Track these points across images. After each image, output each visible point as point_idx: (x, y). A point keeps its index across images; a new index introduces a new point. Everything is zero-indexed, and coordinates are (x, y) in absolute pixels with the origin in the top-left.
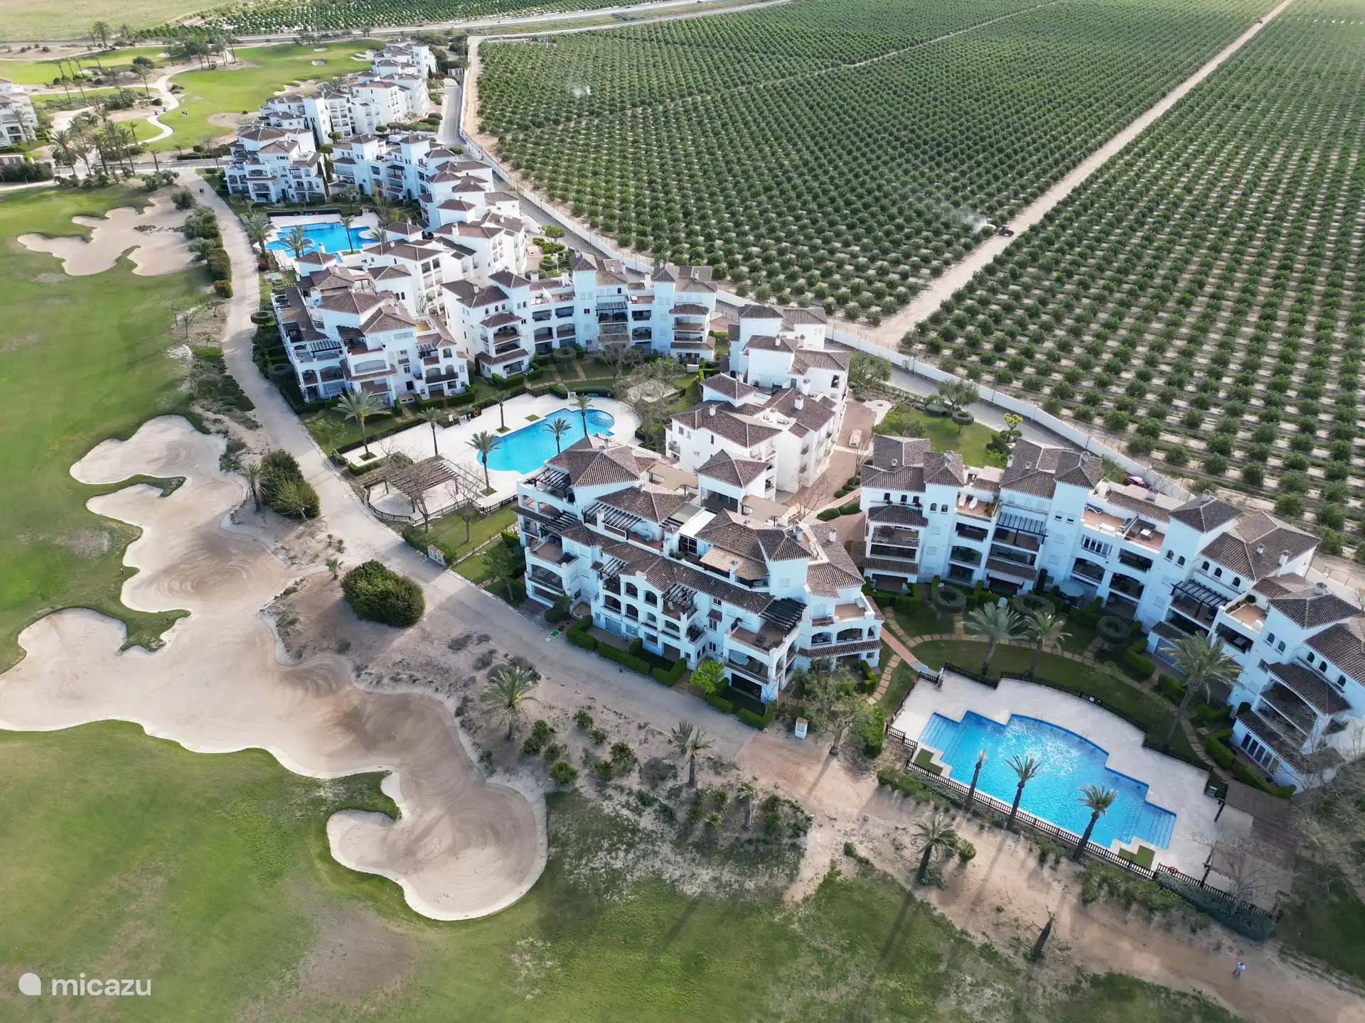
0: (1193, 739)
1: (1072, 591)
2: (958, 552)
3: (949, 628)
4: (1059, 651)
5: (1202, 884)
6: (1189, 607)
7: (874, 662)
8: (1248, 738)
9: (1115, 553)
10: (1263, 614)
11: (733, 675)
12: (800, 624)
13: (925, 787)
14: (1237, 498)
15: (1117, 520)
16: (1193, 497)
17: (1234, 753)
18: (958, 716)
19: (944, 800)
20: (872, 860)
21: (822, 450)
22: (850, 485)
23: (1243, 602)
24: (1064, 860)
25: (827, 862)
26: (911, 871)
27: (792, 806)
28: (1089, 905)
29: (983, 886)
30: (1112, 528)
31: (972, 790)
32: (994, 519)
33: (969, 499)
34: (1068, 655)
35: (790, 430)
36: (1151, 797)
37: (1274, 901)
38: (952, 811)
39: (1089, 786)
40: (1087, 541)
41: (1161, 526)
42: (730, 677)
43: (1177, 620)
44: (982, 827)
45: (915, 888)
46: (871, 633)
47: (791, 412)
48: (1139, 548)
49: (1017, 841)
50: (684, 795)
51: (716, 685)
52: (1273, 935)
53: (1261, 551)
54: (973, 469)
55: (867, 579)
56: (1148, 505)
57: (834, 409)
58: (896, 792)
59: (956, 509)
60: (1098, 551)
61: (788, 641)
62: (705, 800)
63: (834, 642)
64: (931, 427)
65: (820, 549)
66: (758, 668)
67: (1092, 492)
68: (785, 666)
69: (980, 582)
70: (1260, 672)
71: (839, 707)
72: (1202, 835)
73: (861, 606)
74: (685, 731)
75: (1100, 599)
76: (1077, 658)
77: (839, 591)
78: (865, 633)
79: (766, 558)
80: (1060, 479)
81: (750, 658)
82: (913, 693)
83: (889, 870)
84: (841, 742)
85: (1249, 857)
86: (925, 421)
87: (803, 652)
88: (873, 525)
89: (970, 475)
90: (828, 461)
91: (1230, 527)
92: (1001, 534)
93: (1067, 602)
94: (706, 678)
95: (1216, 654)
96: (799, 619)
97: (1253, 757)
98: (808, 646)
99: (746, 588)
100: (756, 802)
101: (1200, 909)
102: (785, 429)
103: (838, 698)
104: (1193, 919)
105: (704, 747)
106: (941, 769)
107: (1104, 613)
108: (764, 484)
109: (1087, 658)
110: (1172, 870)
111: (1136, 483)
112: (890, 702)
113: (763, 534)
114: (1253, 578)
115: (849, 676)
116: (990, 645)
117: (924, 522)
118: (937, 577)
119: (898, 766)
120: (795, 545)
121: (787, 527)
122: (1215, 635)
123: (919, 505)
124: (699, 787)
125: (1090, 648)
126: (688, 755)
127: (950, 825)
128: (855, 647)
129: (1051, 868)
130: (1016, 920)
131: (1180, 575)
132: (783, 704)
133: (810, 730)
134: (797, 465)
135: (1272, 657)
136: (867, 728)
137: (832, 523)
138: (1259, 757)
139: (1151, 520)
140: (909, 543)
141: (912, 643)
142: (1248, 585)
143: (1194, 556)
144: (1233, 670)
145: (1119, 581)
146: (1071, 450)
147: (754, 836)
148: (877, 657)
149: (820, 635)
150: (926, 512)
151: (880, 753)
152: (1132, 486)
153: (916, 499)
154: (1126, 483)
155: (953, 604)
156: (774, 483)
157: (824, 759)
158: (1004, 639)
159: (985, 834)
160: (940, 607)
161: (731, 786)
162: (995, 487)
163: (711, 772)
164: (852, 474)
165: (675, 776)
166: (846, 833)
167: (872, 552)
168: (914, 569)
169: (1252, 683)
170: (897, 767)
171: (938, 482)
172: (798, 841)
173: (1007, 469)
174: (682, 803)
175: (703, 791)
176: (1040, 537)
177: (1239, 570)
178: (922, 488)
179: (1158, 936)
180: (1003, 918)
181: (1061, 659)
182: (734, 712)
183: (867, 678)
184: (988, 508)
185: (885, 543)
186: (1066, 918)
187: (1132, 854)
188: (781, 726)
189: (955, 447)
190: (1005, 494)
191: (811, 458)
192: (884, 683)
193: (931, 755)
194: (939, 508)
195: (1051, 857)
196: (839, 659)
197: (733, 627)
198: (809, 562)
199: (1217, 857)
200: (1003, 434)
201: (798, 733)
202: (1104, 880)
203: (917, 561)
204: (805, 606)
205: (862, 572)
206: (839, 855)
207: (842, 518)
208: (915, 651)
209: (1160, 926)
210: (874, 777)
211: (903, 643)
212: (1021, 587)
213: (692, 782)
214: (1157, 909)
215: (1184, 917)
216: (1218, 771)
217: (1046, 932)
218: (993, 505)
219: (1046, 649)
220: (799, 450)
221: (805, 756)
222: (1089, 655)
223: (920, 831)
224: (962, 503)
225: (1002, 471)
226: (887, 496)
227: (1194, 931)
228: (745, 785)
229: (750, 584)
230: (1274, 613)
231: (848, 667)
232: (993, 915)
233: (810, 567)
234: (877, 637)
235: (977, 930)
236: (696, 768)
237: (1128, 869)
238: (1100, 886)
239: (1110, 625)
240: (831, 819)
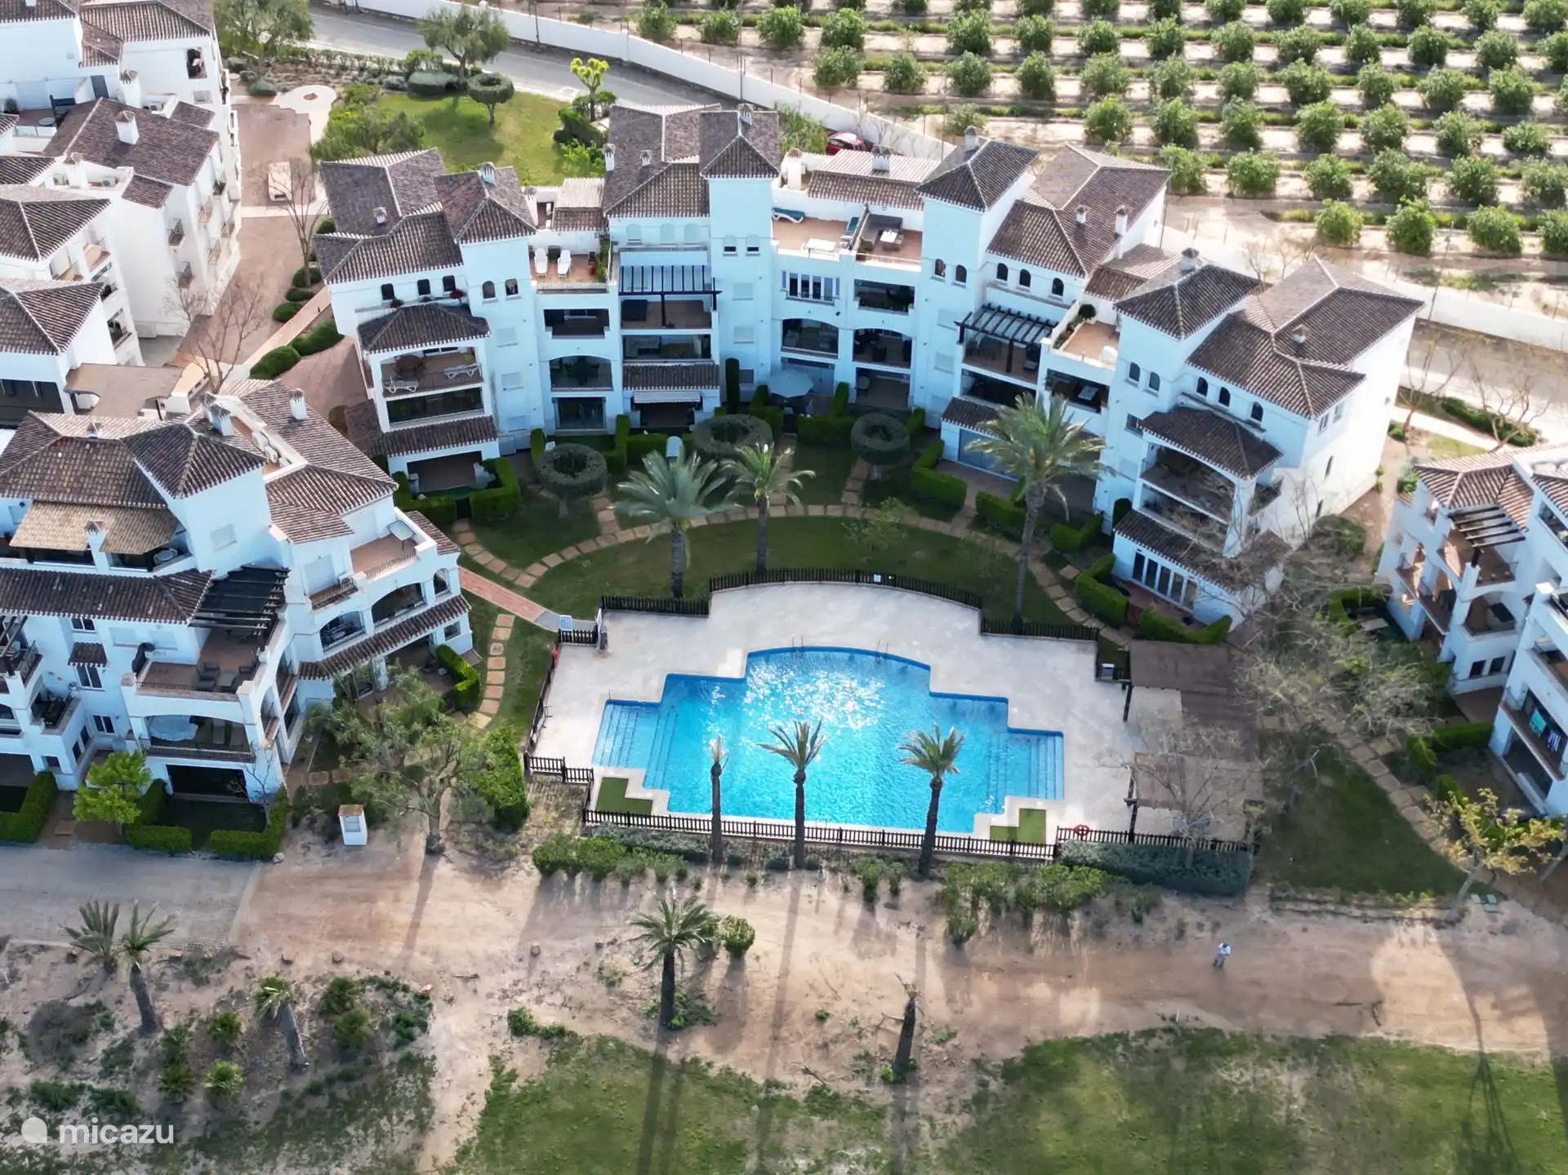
0: (1055, 591)
1: (792, 387)
2: (566, 371)
3: (589, 527)
4: (798, 509)
5: (1131, 835)
6: (993, 358)
7: (463, 643)
8: (1139, 559)
9: (848, 292)
10: (1112, 333)
11: (171, 769)
12: (285, 615)
13: (630, 848)
14: (1020, 131)
15: (836, 225)
16: (949, 148)
17: (1126, 593)
18: (653, 691)
19: (671, 859)
20: (571, 1025)
21: (215, 227)
22: (302, 288)
23: (1076, 321)
24: (905, 884)
25: (484, 1063)
26: (648, 1015)
27: (382, 986)
28: (966, 946)
29: (782, 989)
30: (830, 245)
31: (716, 821)
32: (613, 284)
33: (554, 255)
34: (816, 510)
35: (129, 195)
36: (1017, 718)
37: (1244, 819)
38: (692, 874)
39: (913, 738)
40: (794, 282)
41: (912, 218)
42: (164, 776)
43: (980, 387)
44: (752, 882)
45: (664, 1041)
46: (440, 585)
47: (117, 153)
48: (884, 270)
49: (819, 882)
50: (140, 1053)
51: (138, 802)
52: (1255, 876)
53: (1082, 219)
54: (543, 192)
55: (398, 476)
56: (879, 184)
57: (211, 127)
58: (579, 879)
59: (534, 284)
60: (817, 295)
61: (271, 658)
62: (191, 1046)
63: (371, 629)
64: (434, 122)
65: (278, 442)
66: (228, 736)
67: (777, 181)
68: (280, 712)
69: (621, 419)
70: (1131, 436)
71: (420, 755)
72: (1111, 752)
73: (402, 536)
74: (100, 926)
75: (843, 387)
76: (834, 511)
77: (349, 518)
78: (429, 590)
79: (164, 493)
80: (713, 172)
81: (197, 720)
82: (556, 678)
83: (605, 1028)
84: (444, 823)
85: (1190, 761)
86: (417, 110)
87: (311, 670)
88: (377, 360)
89: (541, 206)
90: (235, 246)
91: (1023, 187)
92: (633, 311)
93: (789, 410)
94: (110, 795)
95: (1056, 429)
96: (281, 602)
97: (1155, 591)
98: (319, 654)
99: (141, 573)
100: (303, 1007)
101: (1137, 879)
102: (115, 194)
103: (413, 739)
104: (1133, 900)
105: (155, 937)
106: (649, 803)
107: (855, 412)
108: (106, 332)
109: (849, 506)
110: (1081, 831)
111: (848, 146)
112: (518, 709)
113: (140, 443)
114: (1082, 273)
115: (422, 686)
116: (674, 535)
117: (479, 327)
118: (537, 434)
119: (569, 827)
120: (223, 448)
121: (190, 415)
122: (1047, 394)
123: (458, 294)
124: (169, 1025)
125: (849, 485)
126: (124, 973)
127: (693, 900)
128: (416, 624)
129: (888, 906)
130: (854, 1023)
131: (964, 301)
132: (301, 791)
133: (372, 823)
134: (170, 273)
135: (1144, 404)
136: (488, 776)
137: (289, 380)
138: (1163, 587)
139: (892, 211)
140: (462, 379)
141: (527, 580)
142: (1077, 288)
143: (981, 261)
144: (1087, 447)
145: (869, 343)
146: (718, 108)
147: (322, 1074)
148: (466, 630)
149: (335, 623)
150: (478, 305)
151: (525, 814)
152: (843, 153)
153: (449, 283)
154: (832, 150)
155: (584, 477)
156: (128, 323)
157: (417, 869)
158: (698, 518)
159: (761, 892)
160: (560, 490)
161: (240, 996)
162: (597, 218)
163: (187, 984)
164: (299, 263)
165: (108, 1025)
166: (505, 995)
167: (393, 418)
168: (486, 430)
169: (1123, 461)
170: (567, 831)
171: (483, 235)
172: (411, 1049)
173: (608, 176)
174: (142, 1074)
175: (180, 1031)
176: (706, 298)
177: (1058, 265)
178: (455, 257)
179: (1087, 954)
180: (831, 1028)
181: (806, 520)
182: (198, 843)
183: (460, 678)
184: (595, 263)
185: (414, 392)
186: (934, 984)
187: (1011, 830)
188: (309, 837)
189: (496, 151)
190: (618, 226)
191: (196, 246)
192: (496, 676)
193: (624, 783)
194: (500, 290)
195: (884, 887)
196: (390, 660)
197: (138, 665)
198: (261, 477)
199: (1144, 779)
200: (579, 105)
201: (349, 838)
202: (978, 892)
203: (488, 411)
204: (285, 572)
205: (386, 468)
206: (504, 1042)
207: (306, 363)
208: (536, 593)
209: (1085, 933)
210: (528, 864)
211: (510, 585)
212: (699, 406)
213: (150, 1022)
214: (1073, 908)
215: (1118, 904)
216: (1107, 633)
217: (908, 1023)
218: (603, 255)
219: (776, 512)
220: (163, 236)
221: (380, 877)
222: (850, 498)
223: (645, 931)
224: (542, 266)
225: (600, 182)
226: (387, 291)
227: (1138, 920)
228: (270, 982)
229: (148, 561)
230: (1131, 326)
231: (414, 670)
232: (813, 1034)
233: (270, 487)
234: (455, 590)
235: (793, 1071)
236: (151, 991)
237: (1011, 858)
238: (975, 906)
239: (872, 431)
240: (466, 979)
